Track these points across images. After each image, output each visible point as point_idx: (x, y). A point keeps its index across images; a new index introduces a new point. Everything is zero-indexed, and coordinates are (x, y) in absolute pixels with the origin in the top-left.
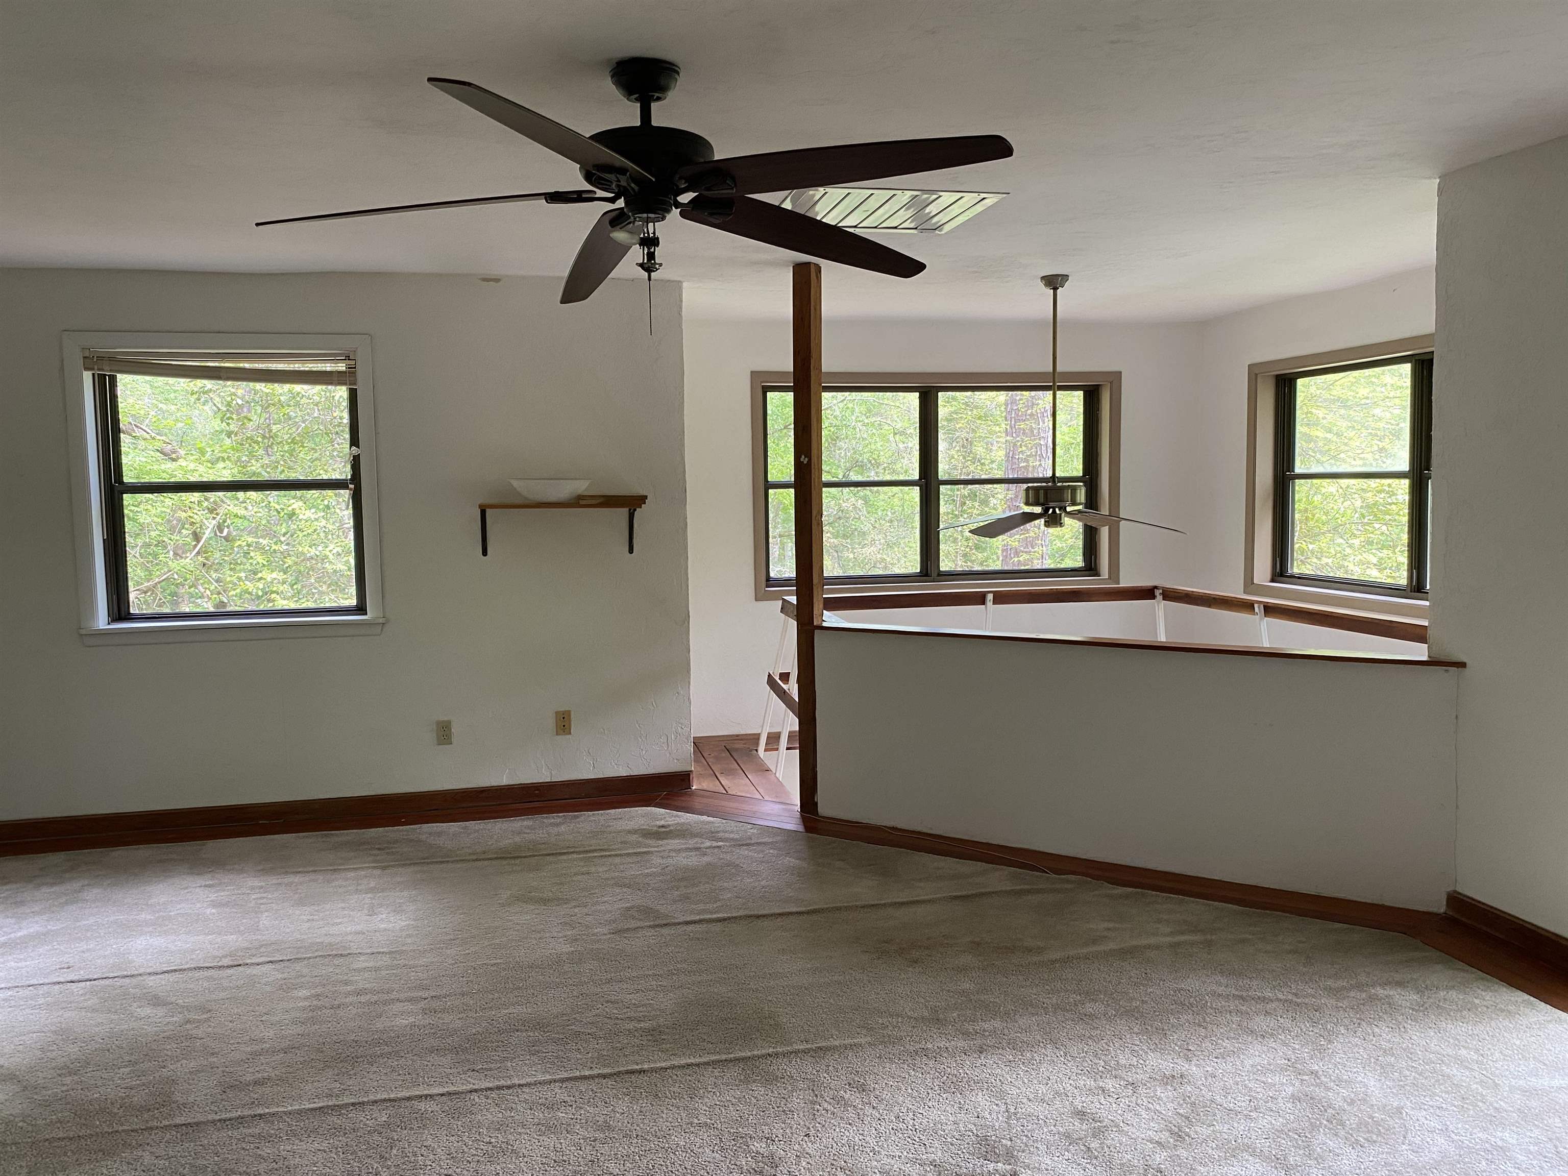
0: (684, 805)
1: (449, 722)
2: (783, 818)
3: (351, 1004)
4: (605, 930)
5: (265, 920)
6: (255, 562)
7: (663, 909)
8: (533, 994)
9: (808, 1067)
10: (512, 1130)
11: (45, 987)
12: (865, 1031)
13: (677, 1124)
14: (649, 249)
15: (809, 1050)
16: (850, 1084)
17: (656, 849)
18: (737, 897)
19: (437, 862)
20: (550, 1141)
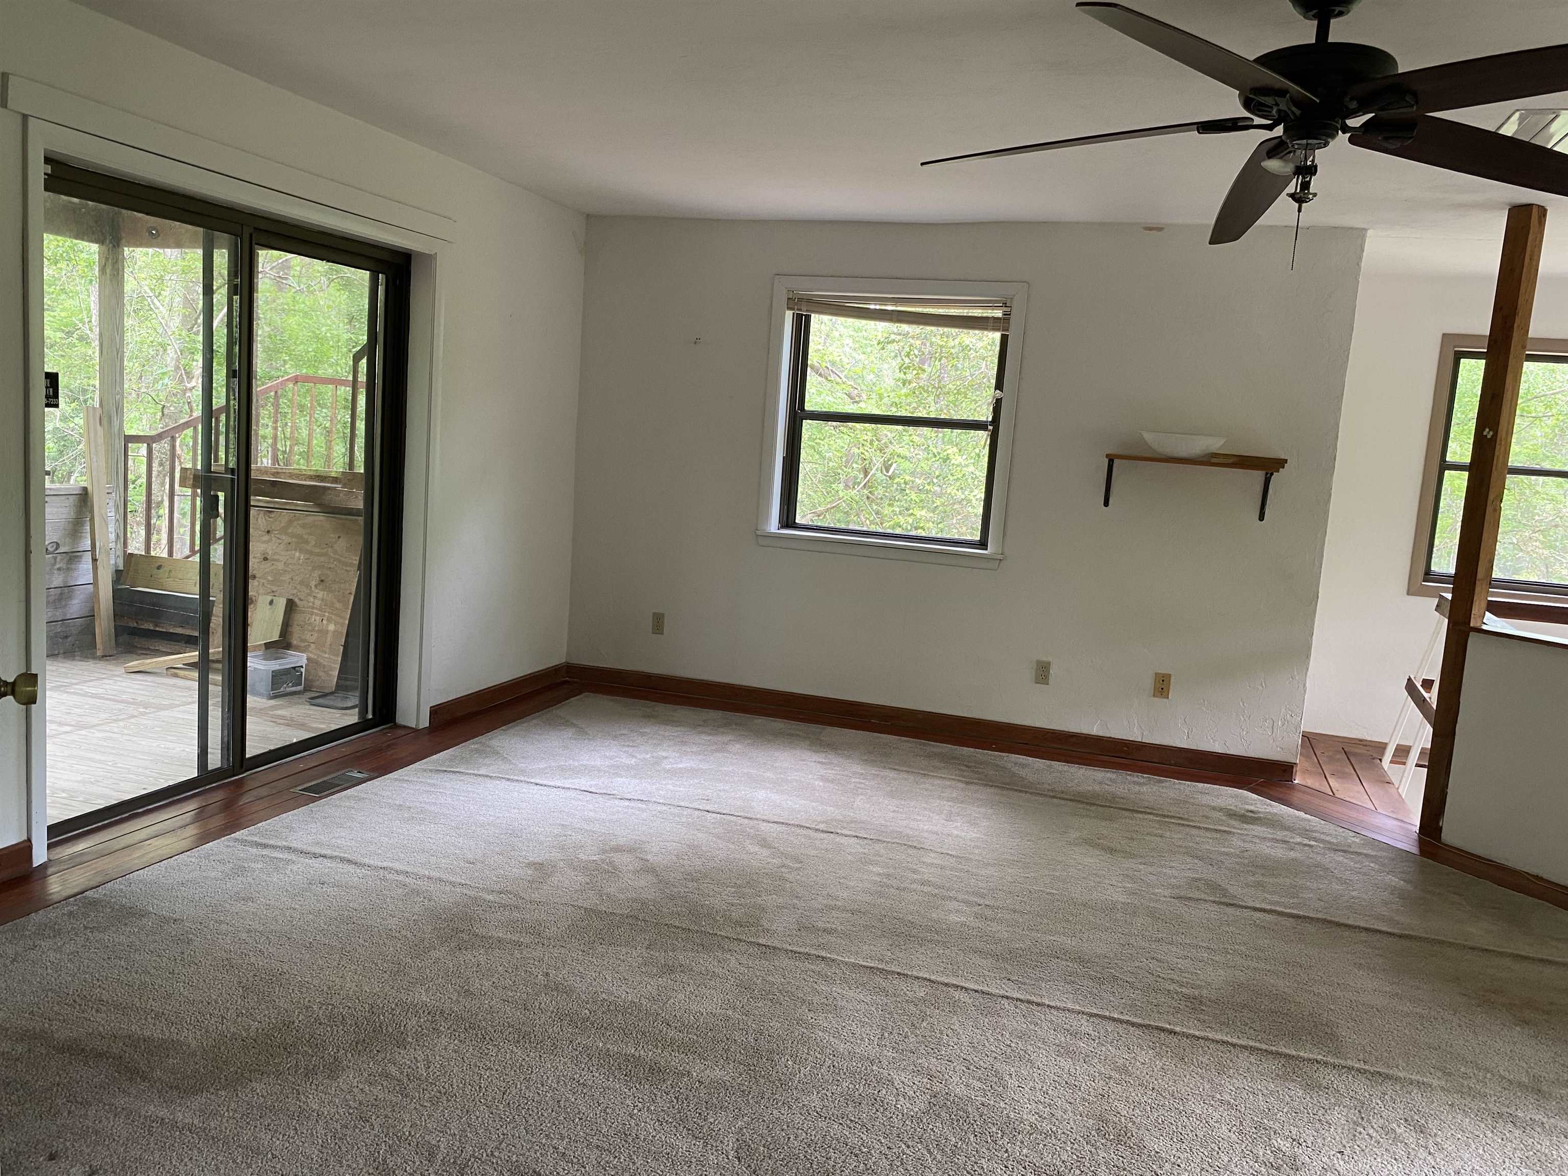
0: (1281, 796)
1: (1049, 663)
2: (1394, 834)
3: (914, 890)
4: (1167, 893)
5: (859, 801)
6: (909, 499)
7: (1232, 890)
8: (1081, 930)
9: (1360, 1087)
10: (1033, 1042)
11: (689, 810)
12: (1440, 1074)
13: (1197, 1092)
14: (1304, 178)
15: (1365, 1071)
16: (1406, 1120)
17: (1239, 831)
18: (1319, 900)
19: (1016, 790)
20: (1066, 1063)
